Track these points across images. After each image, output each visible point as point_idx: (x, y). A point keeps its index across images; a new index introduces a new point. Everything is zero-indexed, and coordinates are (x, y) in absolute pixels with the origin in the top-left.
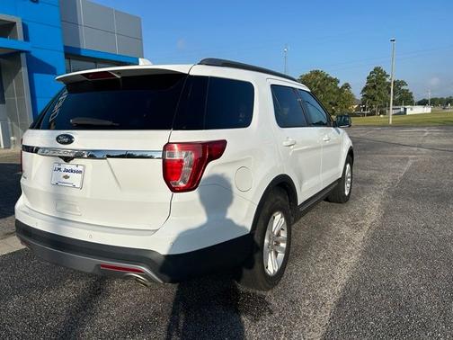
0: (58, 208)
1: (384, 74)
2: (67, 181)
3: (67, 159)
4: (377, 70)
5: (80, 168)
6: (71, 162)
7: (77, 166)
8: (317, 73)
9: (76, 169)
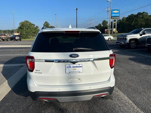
0: (68, 82)
1: (48, 24)
2: (75, 70)
3: (74, 63)
4: (46, 22)
5: (80, 66)
6: (76, 64)
7: (79, 65)
8: (27, 22)
9: (79, 66)
